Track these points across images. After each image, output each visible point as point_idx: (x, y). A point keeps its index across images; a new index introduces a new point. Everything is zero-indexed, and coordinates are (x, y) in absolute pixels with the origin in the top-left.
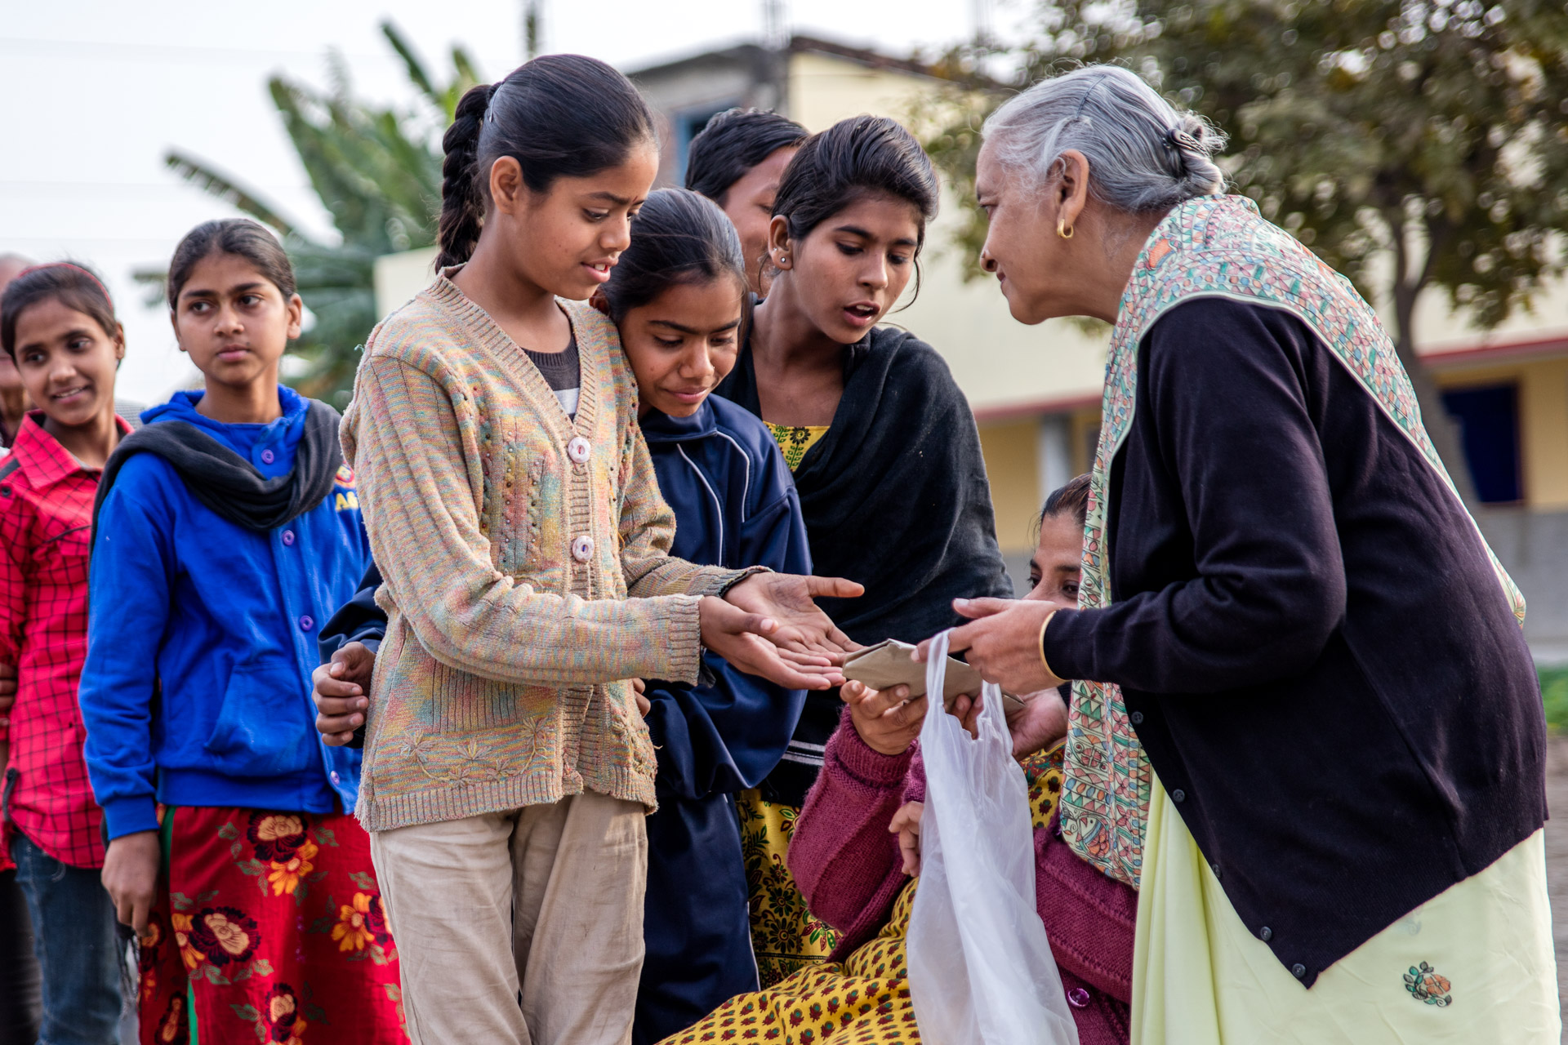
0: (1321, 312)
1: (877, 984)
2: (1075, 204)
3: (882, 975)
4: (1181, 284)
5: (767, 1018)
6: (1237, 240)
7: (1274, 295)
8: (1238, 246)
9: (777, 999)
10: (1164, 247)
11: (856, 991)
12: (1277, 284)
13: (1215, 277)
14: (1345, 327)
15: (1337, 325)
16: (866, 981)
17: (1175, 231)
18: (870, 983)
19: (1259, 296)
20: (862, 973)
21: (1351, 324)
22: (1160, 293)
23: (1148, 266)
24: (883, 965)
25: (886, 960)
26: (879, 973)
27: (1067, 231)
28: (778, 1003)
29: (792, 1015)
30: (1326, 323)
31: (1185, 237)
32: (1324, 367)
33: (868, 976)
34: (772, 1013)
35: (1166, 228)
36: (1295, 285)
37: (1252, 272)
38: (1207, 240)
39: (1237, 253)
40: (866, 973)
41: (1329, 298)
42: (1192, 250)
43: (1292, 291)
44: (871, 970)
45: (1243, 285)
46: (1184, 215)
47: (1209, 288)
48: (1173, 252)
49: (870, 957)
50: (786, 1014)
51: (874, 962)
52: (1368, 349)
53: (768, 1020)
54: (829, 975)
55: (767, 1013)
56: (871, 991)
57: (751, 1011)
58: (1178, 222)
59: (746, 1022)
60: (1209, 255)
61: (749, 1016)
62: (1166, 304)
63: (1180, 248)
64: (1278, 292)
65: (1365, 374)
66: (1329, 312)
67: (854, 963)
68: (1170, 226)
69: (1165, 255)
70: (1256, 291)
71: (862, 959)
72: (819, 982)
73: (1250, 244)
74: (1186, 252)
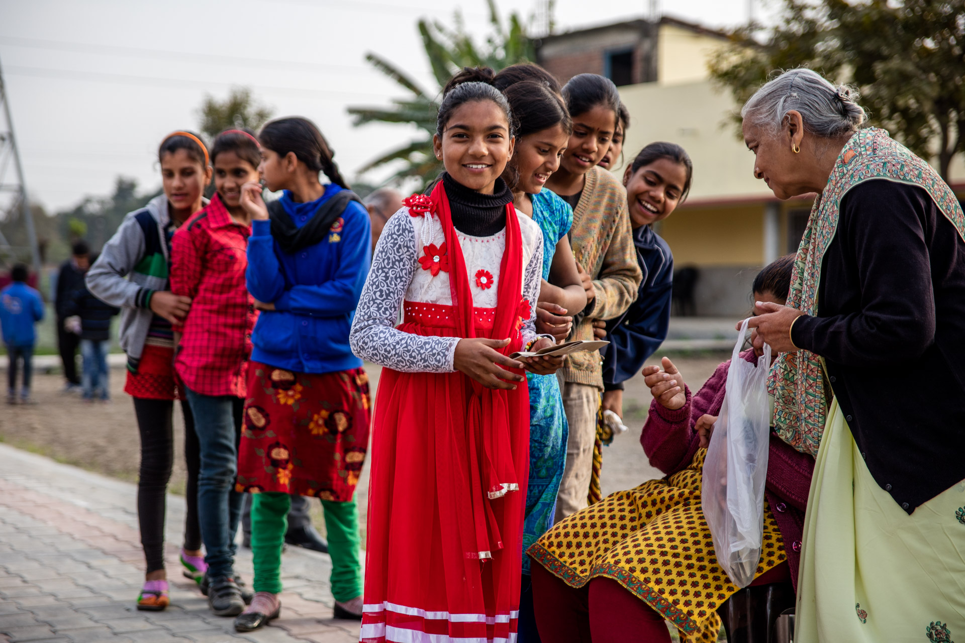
0: (933, 186)
1: (684, 492)
2: (799, 135)
3: (687, 487)
4: (864, 172)
5: (630, 503)
6: (890, 151)
7: (910, 179)
8: (891, 154)
9: (635, 495)
10: (851, 153)
12: (911, 173)
13: (881, 169)
14: (943, 194)
15: (939, 193)
17: (857, 146)
19: (903, 180)
20: (677, 486)
21: (945, 192)
22: (852, 176)
23: (844, 163)
24: (687, 483)
27: (797, 150)
28: (636, 497)
29: (643, 503)
30: (935, 192)
31: (863, 149)
32: (934, 215)
33: (680, 487)
34: (632, 501)
35: (852, 144)
36: (920, 173)
37: (899, 167)
38: (874, 150)
39: (890, 157)
40: (679, 485)
41: (935, 180)
42: (867, 155)
43: (919, 176)
44: (681, 484)
45: (895, 174)
46: (860, 138)
47: (878, 175)
48: (857, 156)
49: (681, 478)
50: (639, 503)
52: (954, 205)
54: (661, 485)
55: (630, 501)
57: (622, 499)
58: (858, 141)
59: (620, 505)
60: (876, 158)
61: (621, 502)
62: (856, 182)
63: (860, 154)
64: (912, 177)
65: (953, 217)
66: (936, 187)
67: (673, 480)
68: (854, 143)
69: (853, 157)
70: (902, 177)
71: (677, 479)
72: (656, 488)
73: (896, 152)
74: (864, 156)
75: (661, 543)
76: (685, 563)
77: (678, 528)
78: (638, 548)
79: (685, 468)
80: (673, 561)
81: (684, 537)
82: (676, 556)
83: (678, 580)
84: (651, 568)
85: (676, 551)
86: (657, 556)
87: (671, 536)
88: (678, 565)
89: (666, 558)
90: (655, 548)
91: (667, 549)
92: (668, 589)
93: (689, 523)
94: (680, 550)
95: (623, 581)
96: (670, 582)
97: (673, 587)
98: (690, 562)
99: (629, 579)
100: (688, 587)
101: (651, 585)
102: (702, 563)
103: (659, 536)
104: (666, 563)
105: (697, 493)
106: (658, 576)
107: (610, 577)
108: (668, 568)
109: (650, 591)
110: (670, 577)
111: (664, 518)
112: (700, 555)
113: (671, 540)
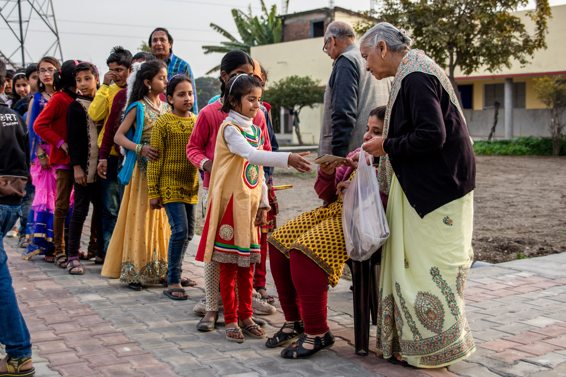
0: (440, 76)
2: (385, 51)
4: (412, 68)
5: (312, 217)
7: (431, 72)
8: (423, 61)
10: (407, 60)
11: (330, 213)
12: (432, 70)
13: (419, 67)
14: (445, 80)
16: (332, 211)
22: (407, 70)
26: (334, 209)
27: (384, 57)
29: (318, 216)
31: (412, 58)
36: (435, 70)
37: (426, 67)
38: (417, 59)
42: (414, 61)
44: (333, 209)
45: (425, 70)
46: (411, 53)
47: (418, 70)
48: (409, 61)
49: (333, 206)
50: (316, 216)
57: (308, 215)
58: (410, 55)
60: (417, 62)
62: (408, 73)
63: (411, 60)
68: (408, 55)
70: (428, 71)
73: (426, 61)
75: (322, 234)
76: (332, 242)
77: (330, 227)
78: (311, 236)
79: (334, 202)
80: (326, 242)
81: (332, 231)
82: (328, 239)
83: (328, 250)
84: (316, 245)
85: (328, 238)
86: (319, 240)
87: (326, 231)
88: (328, 243)
89: (323, 240)
90: (319, 236)
91: (324, 237)
92: (323, 254)
93: (335, 225)
94: (330, 237)
95: (304, 251)
96: (324, 251)
97: (325, 253)
98: (334, 242)
99: (307, 249)
100: (332, 253)
101: (316, 252)
102: (340, 243)
103: (321, 231)
104: (323, 243)
105: (339, 212)
106: (319, 248)
107: (298, 249)
108: (324, 245)
109: (316, 255)
110: (325, 249)
111: (324, 223)
112: (339, 239)
113: (326, 233)
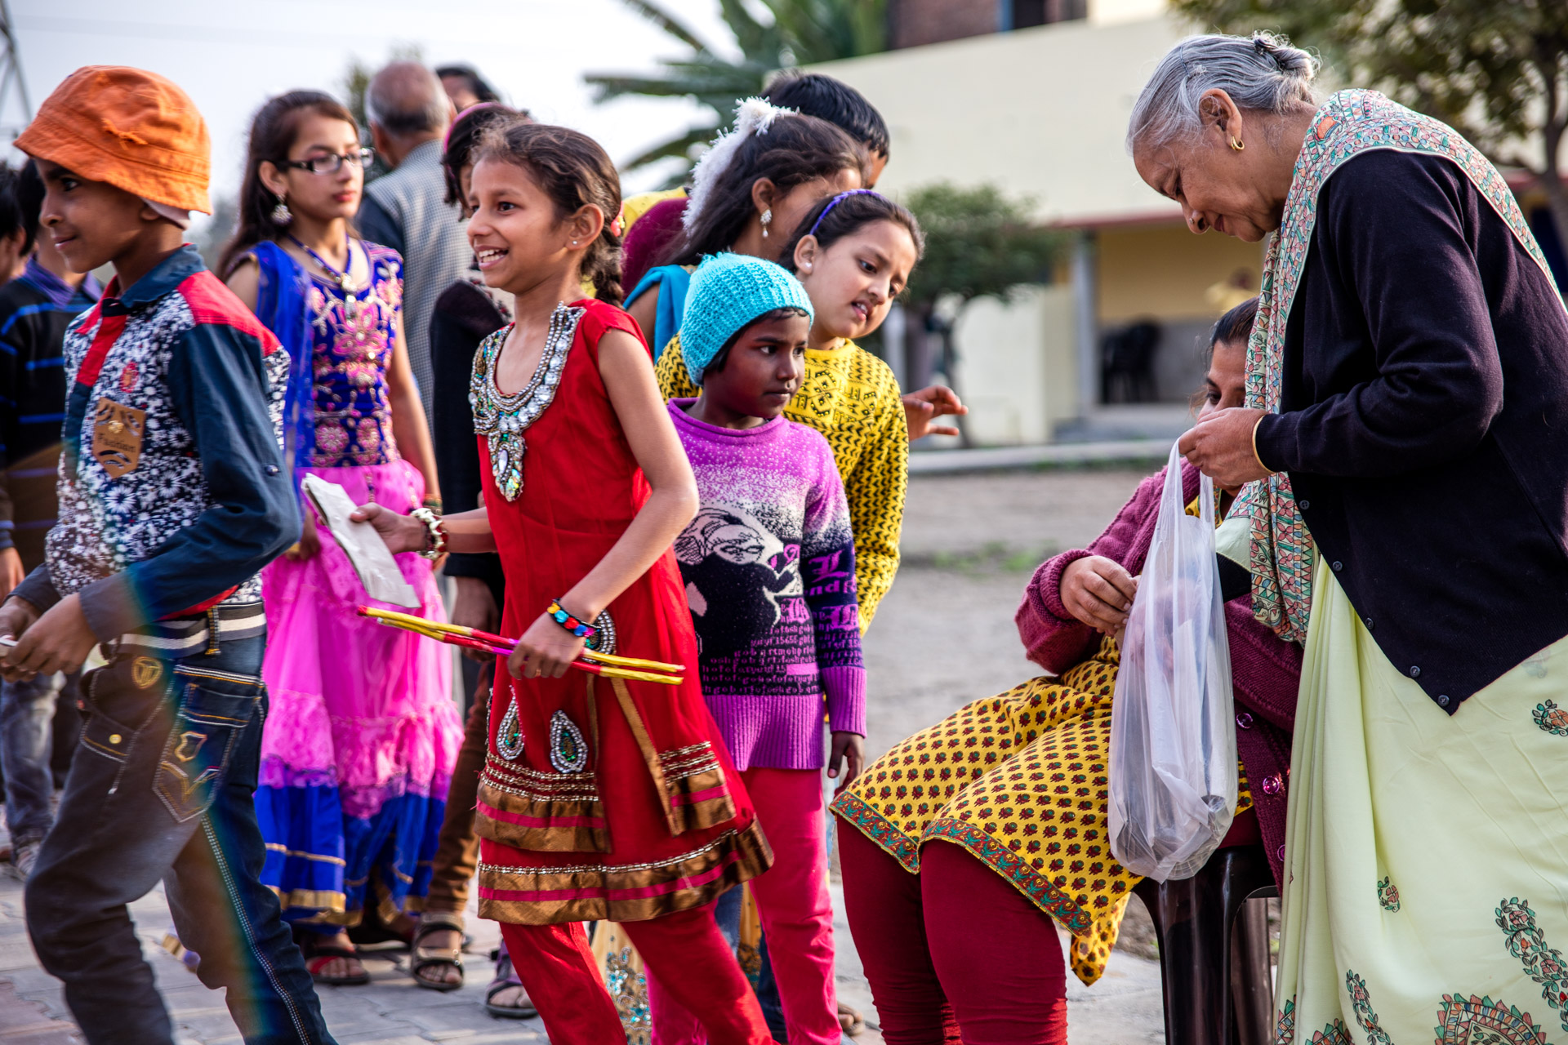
3: (1090, 690)
5: (999, 718)
9: (1007, 704)
10: (1329, 122)
11: (1068, 703)
13: (1380, 136)
16: (1076, 694)
17: (1337, 110)
18: (1079, 696)
19: (1418, 148)
20: (1074, 687)
22: (1333, 155)
23: (1317, 139)
24: (1091, 682)
25: (1094, 678)
27: (1240, 144)
28: (1009, 707)
29: (1021, 717)
30: (1472, 168)
33: (1078, 689)
34: (1003, 714)
35: (1328, 109)
38: (1367, 112)
40: (1077, 687)
45: (1404, 142)
46: (1342, 99)
47: (1378, 143)
49: (1080, 675)
51: (1084, 679)
53: (1001, 720)
55: (999, 714)
56: (1079, 704)
57: (986, 712)
59: (982, 721)
61: (984, 716)
63: (1343, 121)
70: (1416, 145)
71: (1075, 675)
107: (953, 841)
